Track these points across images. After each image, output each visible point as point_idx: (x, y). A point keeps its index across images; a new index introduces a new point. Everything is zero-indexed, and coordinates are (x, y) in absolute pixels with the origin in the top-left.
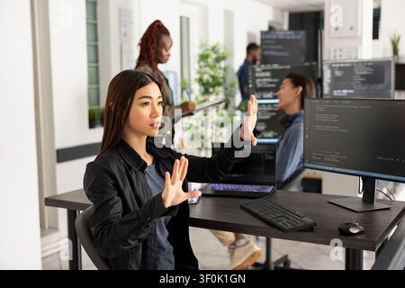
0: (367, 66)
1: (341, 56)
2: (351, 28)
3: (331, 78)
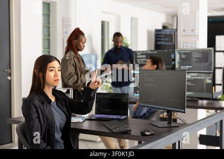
0: (199, 52)
1: (186, 46)
2: (192, 30)
3: (180, 59)
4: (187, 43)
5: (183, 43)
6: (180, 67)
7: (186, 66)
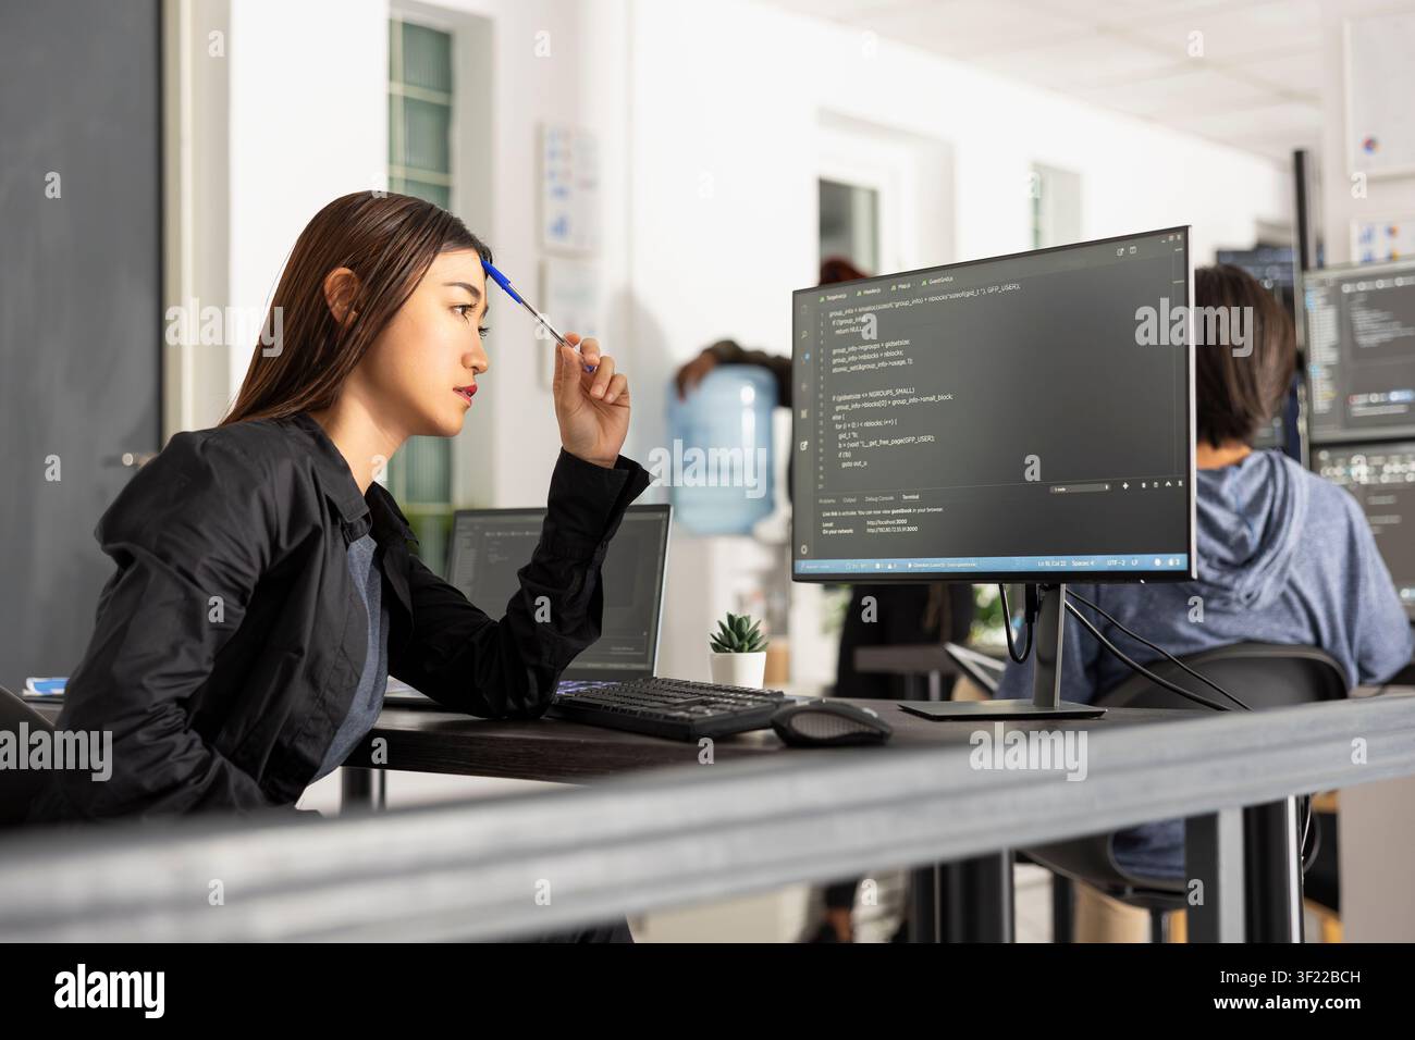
3: (1338, 346)
4: (1392, 232)
5: (1368, 237)
6: (1342, 402)
7: (1387, 390)
